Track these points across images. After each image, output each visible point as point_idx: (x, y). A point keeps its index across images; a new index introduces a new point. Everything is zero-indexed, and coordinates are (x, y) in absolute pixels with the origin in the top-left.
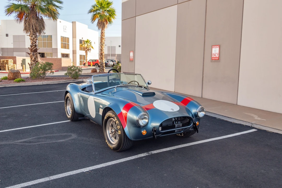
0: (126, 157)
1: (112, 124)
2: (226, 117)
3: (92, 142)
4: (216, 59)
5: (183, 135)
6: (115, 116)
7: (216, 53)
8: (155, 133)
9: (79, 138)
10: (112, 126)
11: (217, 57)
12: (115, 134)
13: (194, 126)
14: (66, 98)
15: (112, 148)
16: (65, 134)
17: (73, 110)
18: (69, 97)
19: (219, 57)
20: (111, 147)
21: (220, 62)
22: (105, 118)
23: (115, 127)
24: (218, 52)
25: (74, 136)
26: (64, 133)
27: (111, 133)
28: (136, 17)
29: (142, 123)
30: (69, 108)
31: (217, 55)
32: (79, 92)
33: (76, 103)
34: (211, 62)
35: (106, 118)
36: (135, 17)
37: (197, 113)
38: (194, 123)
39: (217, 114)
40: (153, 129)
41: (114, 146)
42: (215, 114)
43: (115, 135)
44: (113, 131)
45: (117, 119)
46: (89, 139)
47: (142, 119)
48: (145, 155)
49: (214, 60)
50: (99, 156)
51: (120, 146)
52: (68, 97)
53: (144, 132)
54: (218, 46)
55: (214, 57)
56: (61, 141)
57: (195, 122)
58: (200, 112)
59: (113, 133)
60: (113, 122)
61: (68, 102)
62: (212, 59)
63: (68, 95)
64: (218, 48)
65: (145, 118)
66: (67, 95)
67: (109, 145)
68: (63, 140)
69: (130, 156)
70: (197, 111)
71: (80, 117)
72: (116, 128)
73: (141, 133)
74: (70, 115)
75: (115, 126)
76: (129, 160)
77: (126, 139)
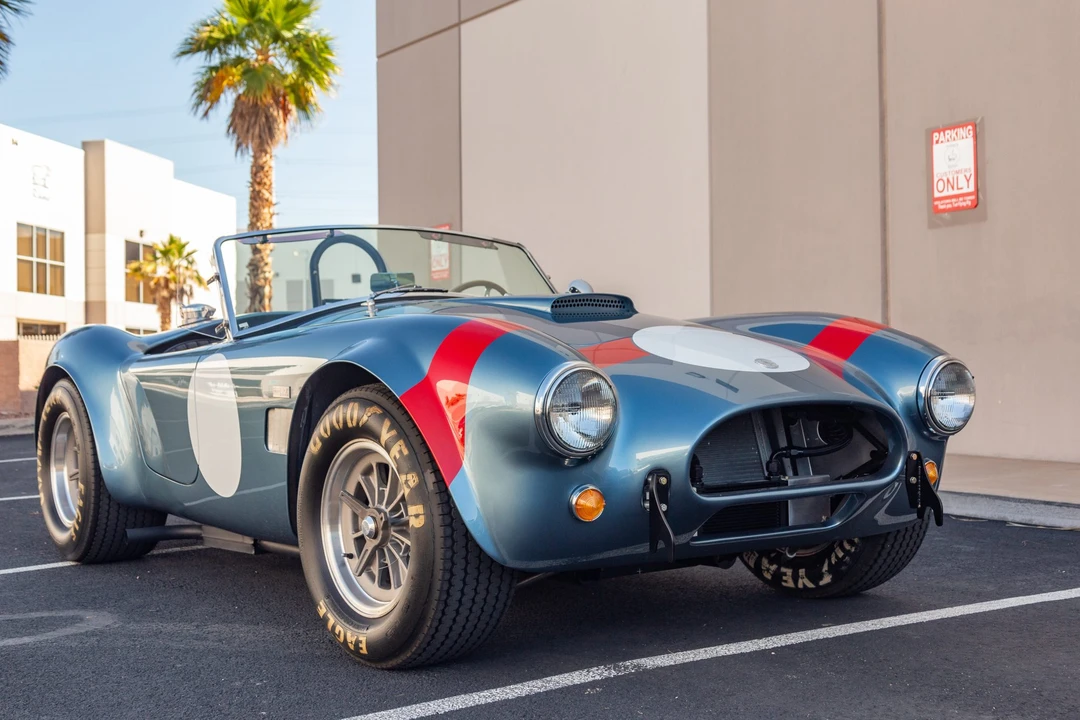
0: (465, 693)
1: (359, 484)
2: (1068, 505)
3: (220, 641)
4: (958, 209)
5: (827, 579)
6: (379, 411)
7: (957, 172)
8: (664, 507)
9: (132, 626)
10: (361, 496)
11: (965, 190)
12: (379, 548)
13: (913, 480)
14: (44, 417)
15: (363, 646)
16: (34, 615)
17: (92, 479)
18: (68, 403)
19: (977, 190)
20: (358, 642)
21: (983, 218)
22: (314, 447)
23: (380, 502)
24: (971, 165)
25: (96, 620)
26: (30, 611)
27: (350, 556)
28: (464, 27)
29: (574, 429)
30: (63, 483)
31: (962, 183)
32: (130, 363)
33: (112, 442)
34: (932, 225)
35: (319, 444)
36: (458, 24)
37: (928, 400)
38: (908, 460)
39: (1011, 495)
40: (646, 483)
41: (375, 632)
42: (998, 502)
43: (382, 555)
44: (368, 525)
45: (394, 432)
46: (197, 626)
47: (575, 407)
48: (598, 678)
49: (946, 215)
50: (278, 695)
51: (422, 619)
52: (58, 409)
53: (587, 502)
54: (962, 125)
55: (945, 194)
56: (11, 642)
57: (915, 457)
58: (943, 394)
59: (370, 545)
60: (368, 472)
61: (59, 438)
62: (936, 210)
63: (59, 393)
64: (970, 141)
65: (592, 397)
66: (52, 394)
67: (338, 628)
68: (26, 640)
69: (495, 687)
70: (922, 390)
71: (134, 526)
72: (388, 504)
73: (570, 507)
74: (67, 522)
75: (381, 494)
76: (489, 700)
77: (460, 564)
